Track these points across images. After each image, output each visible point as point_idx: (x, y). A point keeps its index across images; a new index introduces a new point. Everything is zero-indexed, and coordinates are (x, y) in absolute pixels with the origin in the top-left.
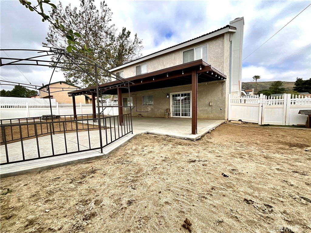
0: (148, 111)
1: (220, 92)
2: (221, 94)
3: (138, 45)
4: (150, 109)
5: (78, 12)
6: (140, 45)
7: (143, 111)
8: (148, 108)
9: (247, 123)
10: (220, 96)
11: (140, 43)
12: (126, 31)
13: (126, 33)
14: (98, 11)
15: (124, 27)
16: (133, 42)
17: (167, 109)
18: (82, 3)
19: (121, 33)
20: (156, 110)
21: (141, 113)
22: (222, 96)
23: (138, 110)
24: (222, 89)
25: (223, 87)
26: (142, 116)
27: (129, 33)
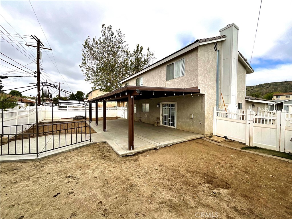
0: (146, 117)
1: (200, 104)
2: (200, 106)
3: (151, 57)
4: (146, 116)
5: (102, 41)
6: (153, 57)
7: (142, 117)
8: (145, 114)
9: (232, 141)
10: (200, 109)
11: (152, 55)
12: (140, 47)
13: (139, 49)
14: (116, 36)
15: (138, 44)
16: (147, 54)
17: (158, 118)
18: (103, 34)
19: (136, 49)
20: (150, 117)
21: (141, 119)
22: (202, 109)
23: (139, 116)
24: (202, 102)
25: (202, 99)
26: (141, 122)
27: (142, 48)
